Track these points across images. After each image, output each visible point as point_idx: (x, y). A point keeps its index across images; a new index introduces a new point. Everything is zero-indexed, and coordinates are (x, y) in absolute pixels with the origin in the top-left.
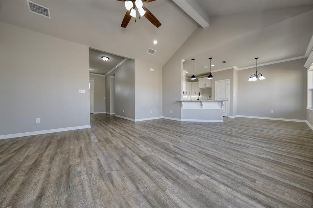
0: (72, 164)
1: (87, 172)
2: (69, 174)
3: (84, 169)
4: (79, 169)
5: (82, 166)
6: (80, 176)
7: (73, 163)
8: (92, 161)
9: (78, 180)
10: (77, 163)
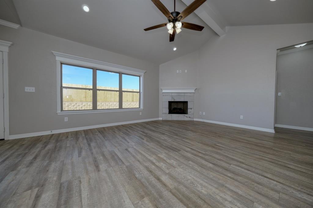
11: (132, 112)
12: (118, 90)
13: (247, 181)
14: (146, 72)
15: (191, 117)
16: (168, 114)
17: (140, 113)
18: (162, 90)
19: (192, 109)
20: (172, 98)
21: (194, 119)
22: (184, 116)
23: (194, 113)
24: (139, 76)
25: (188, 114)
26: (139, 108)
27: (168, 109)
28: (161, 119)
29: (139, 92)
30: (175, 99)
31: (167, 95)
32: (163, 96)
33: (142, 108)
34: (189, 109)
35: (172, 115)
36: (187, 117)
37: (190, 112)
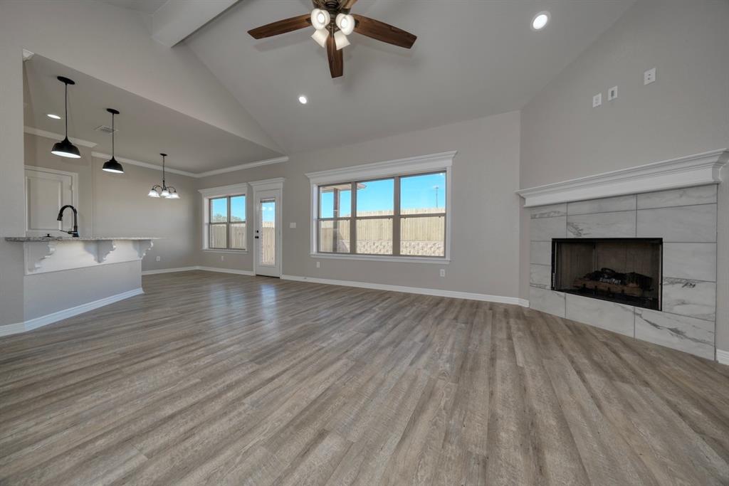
0: (452, 382)
1: (441, 355)
2: (462, 367)
3: (441, 362)
4: (448, 365)
5: (440, 369)
6: (451, 356)
7: (451, 384)
8: (421, 367)
9: (455, 354)
10: (444, 379)
11: (422, 267)
12: (393, 214)
13: (44, 479)
14: (456, 154)
15: (687, 335)
16: (553, 289)
17: (442, 270)
18: (524, 199)
19: (697, 285)
20: (568, 224)
21: (715, 354)
22: (635, 313)
23: (716, 313)
24: (445, 171)
25: (661, 310)
26: (444, 257)
27: (553, 271)
28: (525, 304)
29: (444, 215)
30: (582, 230)
31: (546, 216)
32: (533, 217)
33: (448, 258)
34: (672, 283)
35: (565, 298)
36: (655, 325)
37: (678, 304)
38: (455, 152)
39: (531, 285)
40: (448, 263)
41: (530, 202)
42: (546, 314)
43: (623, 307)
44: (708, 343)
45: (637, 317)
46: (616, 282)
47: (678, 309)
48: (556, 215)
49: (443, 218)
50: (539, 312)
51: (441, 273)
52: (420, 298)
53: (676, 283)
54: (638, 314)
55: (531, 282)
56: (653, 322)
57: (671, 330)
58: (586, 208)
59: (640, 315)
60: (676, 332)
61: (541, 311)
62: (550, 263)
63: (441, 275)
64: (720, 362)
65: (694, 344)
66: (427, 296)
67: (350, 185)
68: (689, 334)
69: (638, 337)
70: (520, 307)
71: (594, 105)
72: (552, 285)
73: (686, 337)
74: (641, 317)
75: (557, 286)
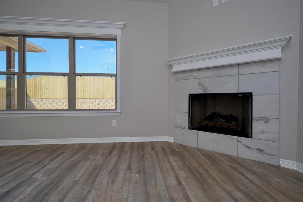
12: (68, 72)
14: (125, 26)
15: (265, 151)
16: (189, 128)
17: (113, 121)
18: (172, 66)
19: (270, 121)
20: (199, 84)
21: (279, 161)
22: (238, 141)
23: (279, 137)
24: (116, 40)
25: (251, 137)
26: (116, 109)
27: (189, 117)
28: (171, 140)
29: (115, 75)
30: (207, 88)
31: (185, 78)
32: (177, 80)
33: (119, 111)
34: (257, 120)
35: (197, 134)
36: (249, 147)
37: (261, 133)
38: (124, 23)
39: (176, 127)
40: (119, 114)
41: (176, 68)
42: (186, 146)
43: (231, 138)
44: (275, 155)
45: (239, 143)
46: (223, 121)
47: (261, 136)
48: (192, 78)
49: (114, 78)
50: (181, 145)
51: (113, 123)
52: (95, 147)
53: (260, 120)
54: (239, 141)
55: (176, 124)
56: (248, 145)
57: (257, 149)
58: (209, 73)
59: (241, 142)
60: (260, 150)
61: (182, 144)
62: (188, 111)
63: (113, 125)
64: (282, 166)
65: (269, 157)
66: (101, 144)
67: (17, 38)
68: (266, 152)
69: (239, 156)
70: (169, 143)
71: (214, 5)
72: (189, 126)
73: (265, 153)
74: (241, 143)
75: (192, 127)
